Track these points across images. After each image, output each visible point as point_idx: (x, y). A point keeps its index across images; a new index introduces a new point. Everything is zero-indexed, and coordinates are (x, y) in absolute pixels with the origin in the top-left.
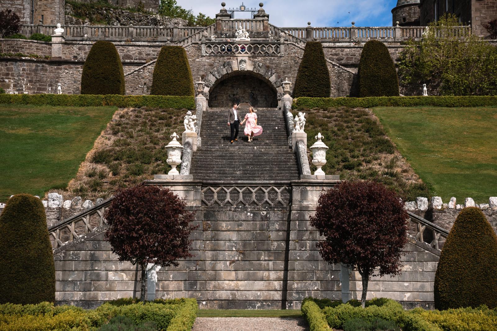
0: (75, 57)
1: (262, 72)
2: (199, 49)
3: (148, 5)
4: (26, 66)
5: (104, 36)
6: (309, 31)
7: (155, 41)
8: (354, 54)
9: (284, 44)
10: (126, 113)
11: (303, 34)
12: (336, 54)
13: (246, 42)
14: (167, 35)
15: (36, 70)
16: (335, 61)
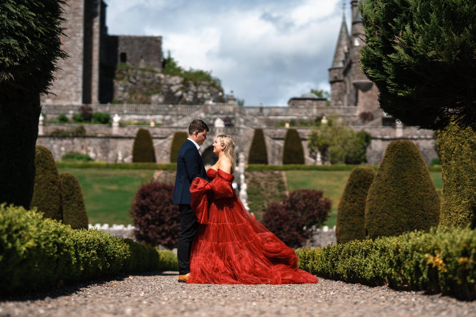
0: (126, 135)
3: (155, 66)
4: (99, 140)
5: (136, 112)
6: (261, 109)
7: (166, 114)
8: (282, 132)
9: (243, 129)
10: (160, 174)
11: (258, 110)
12: (273, 132)
13: (221, 128)
14: (175, 111)
15: (104, 143)
16: (273, 137)
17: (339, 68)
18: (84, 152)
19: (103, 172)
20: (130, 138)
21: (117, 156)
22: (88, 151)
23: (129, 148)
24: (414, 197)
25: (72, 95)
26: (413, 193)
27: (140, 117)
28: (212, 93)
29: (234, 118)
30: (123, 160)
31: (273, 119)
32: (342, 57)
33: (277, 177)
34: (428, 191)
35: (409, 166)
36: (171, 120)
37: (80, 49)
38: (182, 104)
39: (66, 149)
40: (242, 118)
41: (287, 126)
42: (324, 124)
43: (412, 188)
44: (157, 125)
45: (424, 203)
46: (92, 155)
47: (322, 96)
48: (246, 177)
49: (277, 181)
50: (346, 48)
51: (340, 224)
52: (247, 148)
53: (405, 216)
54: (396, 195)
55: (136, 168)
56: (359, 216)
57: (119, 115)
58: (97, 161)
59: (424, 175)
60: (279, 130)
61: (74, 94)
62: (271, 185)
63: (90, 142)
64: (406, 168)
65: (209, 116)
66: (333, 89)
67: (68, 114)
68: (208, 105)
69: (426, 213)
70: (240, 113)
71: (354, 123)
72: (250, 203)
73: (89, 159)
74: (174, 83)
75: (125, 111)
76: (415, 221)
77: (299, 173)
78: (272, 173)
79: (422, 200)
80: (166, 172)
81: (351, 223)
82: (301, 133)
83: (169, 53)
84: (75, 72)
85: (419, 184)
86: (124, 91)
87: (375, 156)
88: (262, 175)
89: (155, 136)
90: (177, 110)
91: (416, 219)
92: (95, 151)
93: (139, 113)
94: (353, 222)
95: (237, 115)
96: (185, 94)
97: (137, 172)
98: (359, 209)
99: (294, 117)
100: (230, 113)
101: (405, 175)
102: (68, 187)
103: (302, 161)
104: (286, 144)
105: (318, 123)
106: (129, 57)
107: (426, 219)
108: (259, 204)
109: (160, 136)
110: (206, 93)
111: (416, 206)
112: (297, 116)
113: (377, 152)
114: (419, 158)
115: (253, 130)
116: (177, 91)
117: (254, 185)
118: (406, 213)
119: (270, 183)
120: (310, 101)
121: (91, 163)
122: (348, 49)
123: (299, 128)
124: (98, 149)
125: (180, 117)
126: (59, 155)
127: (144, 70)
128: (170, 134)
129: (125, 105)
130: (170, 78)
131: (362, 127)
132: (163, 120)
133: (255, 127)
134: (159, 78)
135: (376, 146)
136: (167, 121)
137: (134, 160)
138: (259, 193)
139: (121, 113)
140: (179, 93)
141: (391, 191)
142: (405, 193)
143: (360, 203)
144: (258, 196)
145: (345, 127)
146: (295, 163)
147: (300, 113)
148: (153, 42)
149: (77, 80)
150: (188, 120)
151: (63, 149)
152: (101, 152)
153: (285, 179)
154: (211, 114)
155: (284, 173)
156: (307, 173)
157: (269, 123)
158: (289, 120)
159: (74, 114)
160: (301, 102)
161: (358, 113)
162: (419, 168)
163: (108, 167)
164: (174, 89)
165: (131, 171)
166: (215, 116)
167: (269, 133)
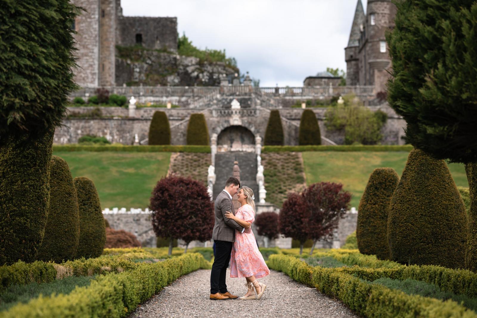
0: (142, 117)
1: (247, 125)
2: (211, 113)
3: (170, 47)
4: (115, 122)
5: (152, 94)
6: (277, 89)
7: (183, 96)
8: (299, 113)
9: (259, 110)
10: (177, 157)
11: (274, 91)
12: (289, 113)
13: (238, 109)
14: (190, 92)
15: (121, 125)
16: (289, 117)
17: (355, 47)
18: (100, 134)
19: (120, 155)
20: (146, 120)
21: (134, 138)
22: (105, 134)
23: (146, 131)
24: (438, 207)
25: (87, 77)
26: (437, 202)
27: (157, 99)
28: (228, 73)
29: (250, 99)
30: (139, 143)
31: (290, 99)
32: (358, 36)
33: (294, 159)
34: (453, 200)
35: (433, 174)
36: (187, 101)
37: (95, 31)
38: (198, 85)
39: (82, 132)
40: (258, 99)
41: (304, 106)
42: (341, 105)
43: (436, 197)
44: (173, 107)
45: (448, 212)
46: (108, 137)
47: (338, 75)
48: (263, 159)
49: (293, 163)
50: (361, 27)
51: (361, 226)
52: (263, 129)
53: (429, 226)
54: (419, 204)
55: (153, 151)
56: (380, 218)
57: (135, 97)
58: (114, 144)
59: (448, 184)
60: (295, 111)
61: (90, 76)
62: (288, 167)
63: (107, 125)
64: (430, 176)
65: (225, 97)
66: (348, 68)
67: (85, 96)
68: (224, 86)
69: (451, 222)
70: (256, 93)
71: (370, 103)
72: (267, 185)
73: (106, 142)
74: (190, 64)
75: (141, 94)
76: (440, 231)
77: (315, 154)
78: (289, 155)
79: (447, 210)
80: (182, 154)
81: (371, 226)
82: (318, 113)
83: (184, 33)
84: (90, 54)
85: (443, 193)
86: (140, 73)
87: (392, 136)
88: (279, 157)
89: (171, 118)
90: (193, 91)
91: (440, 230)
92: (111, 134)
93: (154, 95)
94: (374, 224)
95: (253, 96)
96: (201, 75)
97: (153, 154)
98: (380, 211)
99: (311, 98)
100: (246, 94)
101: (428, 184)
102: (84, 192)
103: (318, 142)
104: (302, 124)
105: (333, 103)
106: (144, 38)
107: (451, 229)
108: (276, 186)
109: (176, 118)
110: (222, 74)
111: (440, 215)
112: (314, 96)
113: (393, 132)
114: (443, 166)
115: (269, 111)
116: (193, 72)
117: (270, 167)
118: (430, 223)
119: (286, 165)
120: (326, 80)
121: (107, 145)
122: (364, 28)
123: (315, 109)
124: (115, 132)
125: (196, 98)
126: (76, 138)
127: (159, 51)
128: (186, 116)
129: (141, 87)
130: (186, 59)
131: (378, 107)
132: (179, 102)
133: (271, 108)
134: (175, 59)
135: (393, 125)
136: (183, 102)
137: (151, 142)
138: (275, 175)
139: (137, 95)
140: (196, 74)
141: (414, 200)
142: (429, 202)
143: (382, 205)
144: (275, 178)
145: (362, 108)
146: (312, 144)
147: (315, 93)
148: (169, 23)
149: (93, 62)
150: (204, 102)
151: (79, 132)
152: (117, 135)
153: (301, 160)
154: (227, 96)
155: (300, 154)
156: (323, 154)
157: (286, 104)
158: (305, 101)
159: (89, 96)
160: (317, 81)
161: (374, 93)
162: (443, 176)
163: (124, 150)
164: (190, 69)
165: (148, 154)
166: (231, 97)
167: (285, 114)
